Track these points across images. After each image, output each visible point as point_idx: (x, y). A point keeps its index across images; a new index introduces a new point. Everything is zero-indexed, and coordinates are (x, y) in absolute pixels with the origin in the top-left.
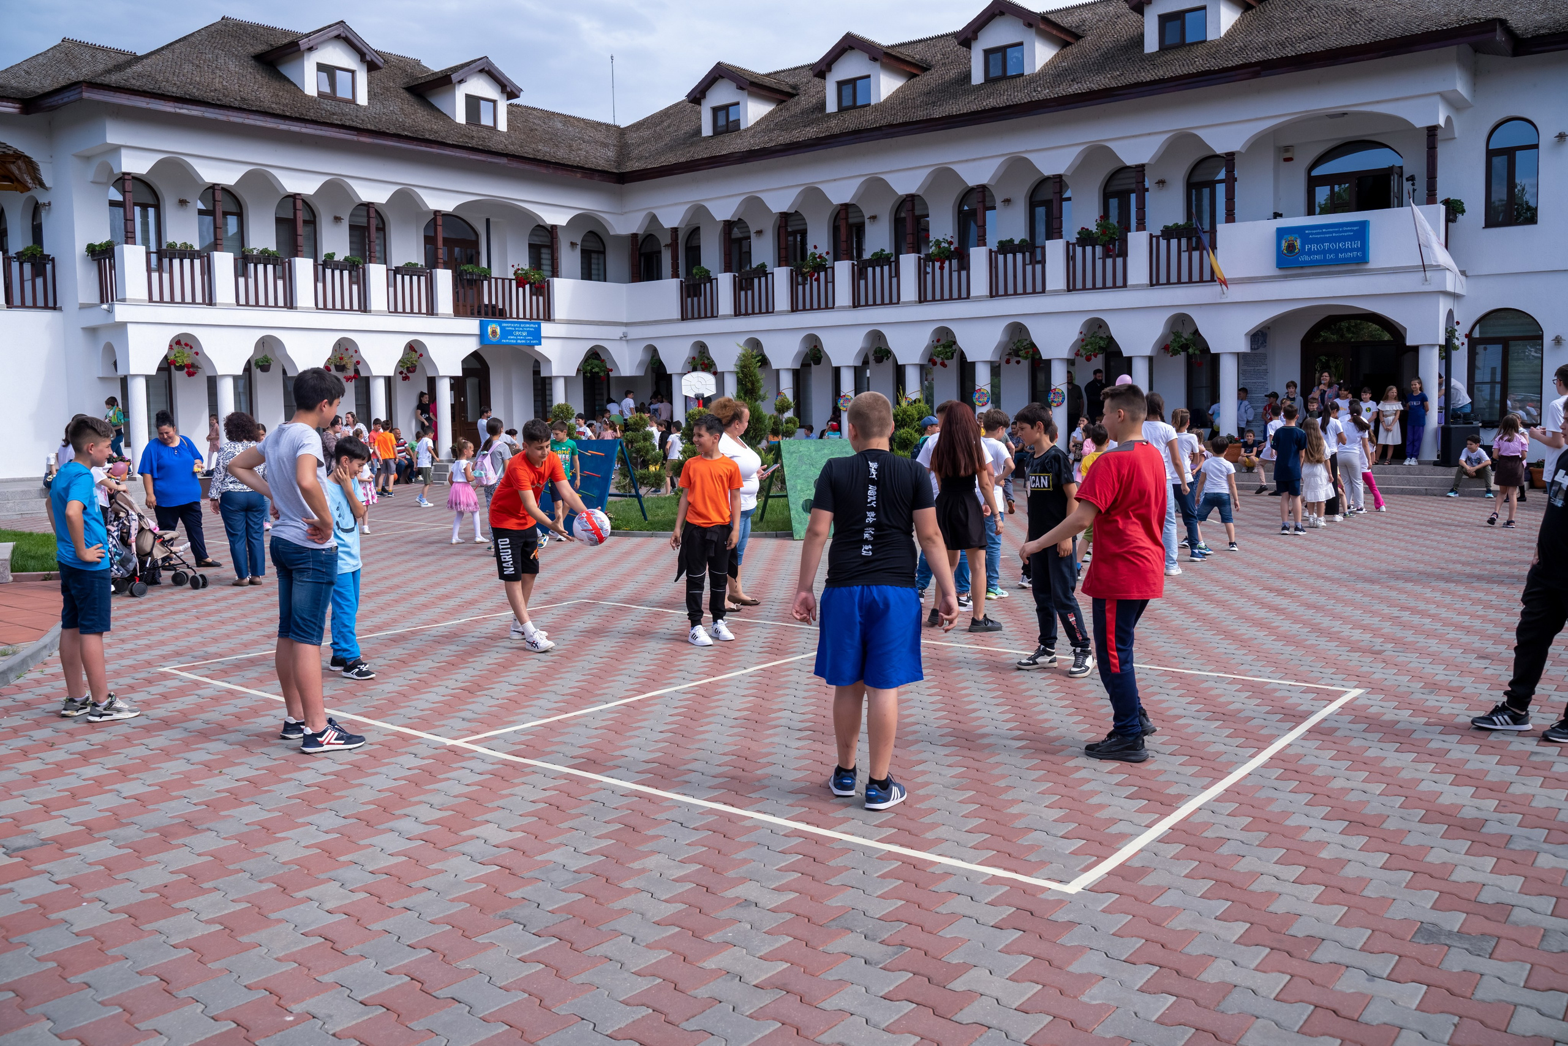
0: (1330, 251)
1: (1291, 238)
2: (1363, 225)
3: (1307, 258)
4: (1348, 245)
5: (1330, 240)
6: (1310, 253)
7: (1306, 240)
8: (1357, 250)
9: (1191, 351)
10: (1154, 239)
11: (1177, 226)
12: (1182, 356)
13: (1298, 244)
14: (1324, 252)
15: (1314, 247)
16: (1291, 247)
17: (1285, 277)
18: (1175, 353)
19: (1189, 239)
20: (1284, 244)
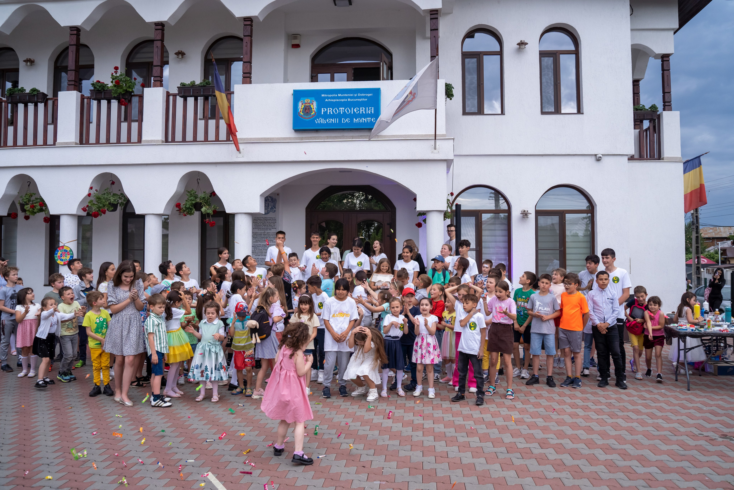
0: (345, 115)
1: (307, 100)
2: (377, 92)
3: (322, 121)
4: (362, 110)
5: (345, 105)
6: (326, 116)
7: (322, 104)
8: (371, 116)
9: (203, 209)
10: (171, 98)
11: (193, 84)
12: (196, 215)
13: (314, 106)
14: (339, 116)
15: (330, 111)
16: (307, 109)
17: (301, 141)
18: (188, 211)
19: (206, 99)
20: (301, 106)
